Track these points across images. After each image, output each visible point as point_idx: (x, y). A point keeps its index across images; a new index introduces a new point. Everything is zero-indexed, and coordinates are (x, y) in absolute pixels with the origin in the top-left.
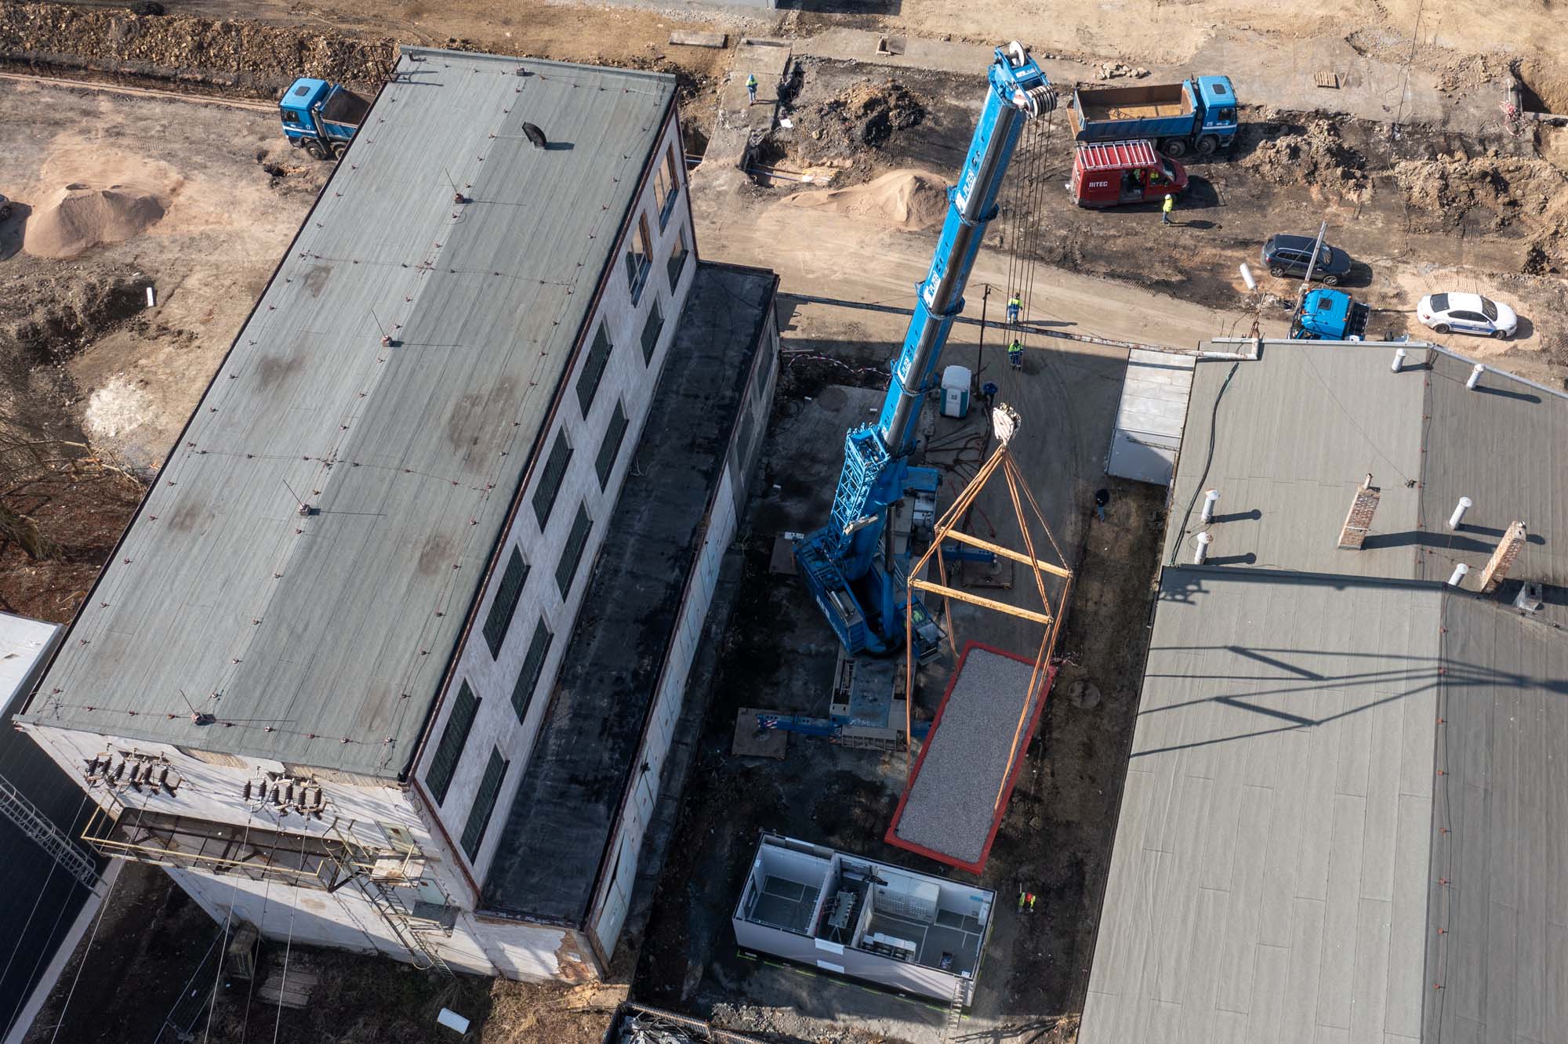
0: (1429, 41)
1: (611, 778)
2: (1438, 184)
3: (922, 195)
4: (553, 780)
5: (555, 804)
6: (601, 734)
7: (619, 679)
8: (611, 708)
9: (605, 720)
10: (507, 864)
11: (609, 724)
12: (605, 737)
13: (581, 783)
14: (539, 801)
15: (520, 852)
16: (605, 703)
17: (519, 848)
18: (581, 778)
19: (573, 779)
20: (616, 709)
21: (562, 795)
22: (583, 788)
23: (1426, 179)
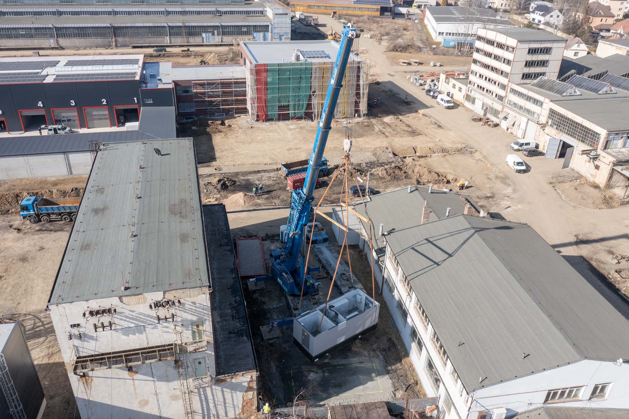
0: (363, 147)
1: (243, 330)
2: (385, 171)
3: (247, 196)
4: (223, 335)
5: (228, 341)
6: (233, 319)
7: (230, 304)
8: (232, 312)
9: (232, 316)
10: (220, 361)
11: (234, 316)
12: (235, 319)
13: (234, 333)
14: (221, 342)
15: (223, 357)
16: (230, 311)
17: (221, 356)
18: (233, 332)
19: (230, 333)
20: (234, 312)
21: (229, 338)
22: (235, 335)
23: (381, 171)
